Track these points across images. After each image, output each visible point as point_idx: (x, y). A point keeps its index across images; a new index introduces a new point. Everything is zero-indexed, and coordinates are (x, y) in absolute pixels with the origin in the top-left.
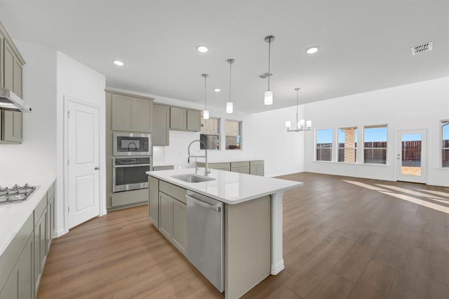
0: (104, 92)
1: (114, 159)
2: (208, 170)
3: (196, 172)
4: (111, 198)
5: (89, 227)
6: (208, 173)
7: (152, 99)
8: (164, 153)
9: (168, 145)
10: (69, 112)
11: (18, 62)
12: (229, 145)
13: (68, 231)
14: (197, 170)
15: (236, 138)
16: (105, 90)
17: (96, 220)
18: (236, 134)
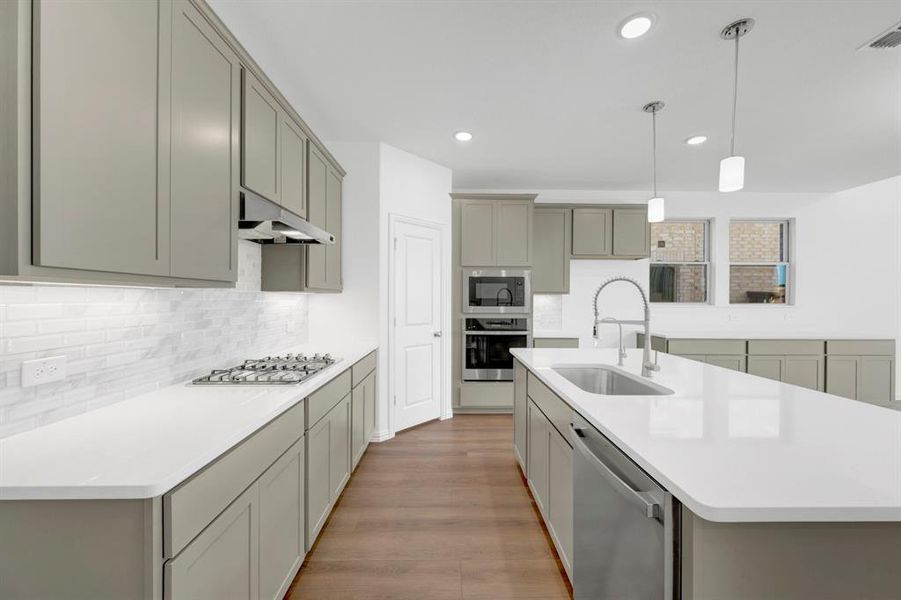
0: (450, 199)
1: (464, 318)
2: (652, 361)
3: (621, 360)
4: (459, 390)
5: (421, 435)
6: (651, 368)
7: (531, 197)
8: (561, 310)
9: (567, 292)
10: (395, 240)
11: (335, 171)
12: (747, 289)
13: (394, 436)
14: (622, 355)
15: (772, 271)
16: (451, 194)
17: (435, 426)
18: (771, 259)
